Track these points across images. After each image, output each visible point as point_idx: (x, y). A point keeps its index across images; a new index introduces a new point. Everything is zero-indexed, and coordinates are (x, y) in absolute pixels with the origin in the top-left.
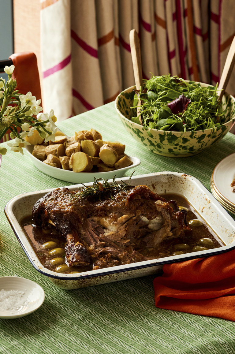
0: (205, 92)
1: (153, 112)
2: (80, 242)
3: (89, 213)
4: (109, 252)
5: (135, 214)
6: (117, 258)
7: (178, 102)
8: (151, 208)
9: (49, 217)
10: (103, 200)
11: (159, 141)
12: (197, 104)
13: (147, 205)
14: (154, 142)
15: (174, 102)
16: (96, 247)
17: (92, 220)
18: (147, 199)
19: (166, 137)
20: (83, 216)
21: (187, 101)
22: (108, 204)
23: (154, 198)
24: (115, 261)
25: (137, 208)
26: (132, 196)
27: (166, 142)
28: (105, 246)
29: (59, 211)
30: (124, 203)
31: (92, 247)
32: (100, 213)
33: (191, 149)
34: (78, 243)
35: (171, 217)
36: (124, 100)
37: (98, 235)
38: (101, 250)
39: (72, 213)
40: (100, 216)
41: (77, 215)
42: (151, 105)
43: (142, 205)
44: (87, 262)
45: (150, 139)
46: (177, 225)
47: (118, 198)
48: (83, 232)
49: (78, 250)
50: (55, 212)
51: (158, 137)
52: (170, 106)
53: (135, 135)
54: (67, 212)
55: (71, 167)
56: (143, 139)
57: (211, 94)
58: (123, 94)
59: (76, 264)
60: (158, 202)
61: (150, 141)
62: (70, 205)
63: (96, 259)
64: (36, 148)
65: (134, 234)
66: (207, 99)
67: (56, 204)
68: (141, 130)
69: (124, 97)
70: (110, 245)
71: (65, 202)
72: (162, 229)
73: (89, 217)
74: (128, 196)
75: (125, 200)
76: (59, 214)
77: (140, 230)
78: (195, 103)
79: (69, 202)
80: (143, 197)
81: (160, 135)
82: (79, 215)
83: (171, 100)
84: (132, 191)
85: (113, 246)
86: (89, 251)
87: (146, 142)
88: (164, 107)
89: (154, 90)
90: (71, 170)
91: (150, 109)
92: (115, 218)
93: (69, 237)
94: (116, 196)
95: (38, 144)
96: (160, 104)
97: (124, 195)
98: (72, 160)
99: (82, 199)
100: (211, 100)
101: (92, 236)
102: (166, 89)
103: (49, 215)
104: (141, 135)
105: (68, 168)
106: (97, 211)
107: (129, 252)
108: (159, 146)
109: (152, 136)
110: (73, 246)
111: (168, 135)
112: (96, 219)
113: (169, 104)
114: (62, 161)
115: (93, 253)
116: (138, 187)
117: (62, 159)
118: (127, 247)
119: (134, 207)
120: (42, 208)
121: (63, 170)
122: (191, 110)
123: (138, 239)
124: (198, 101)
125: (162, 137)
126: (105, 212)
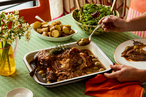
0: (106, 9)
1: (86, 18)
2: (52, 71)
3: (55, 59)
4: (63, 74)
5: (72, 59)
6: (66, 76)
7: (95, 14)
8: (78, 56)
9: (40, 61)
10: (60, 54)
11: (88, 29)
12: (103, 15)
13: (77, 55)
14: (86, 30)
15: (94, 14)
16: (58, 72)
17: (56, 62)
18: (76, 53)
19: (90, 28)
20: (52, 61)
21: (99, 13)
22: (62, 55)
23: (79, 52)
24: (66, 77)
25: (73, 56)
26: (71, 52)
27: (90, 29)
28: (62, 71)
29: (44, 59)
30: (68, 55)
31: (57, 72)
32: (59, 59)
33: (100, 32)
34: (51, 71)
35: (86, 59)
36: (75, 13)
37: (59, 68)
38: (60, 73)
39: (49, 60)
40: (59, 60)
41: (50, 60)
42: (85, 15)
43: (75, 55)
44: (55, 78)
45: (85, 28)
46: (88, 62)
47: (66, 53)
48: (53, 67)
49: (51, 74)
50: (42, 60)
51: (88, 28)
52: (92, 16)
53: (79, 27)
54: (47, 59)
55: (53, 36)
56: (82, 28)
57: (108, 10)
58: (75, 11)
59: (51, 79)
60: (81, 53)
61: (84, 29)
62: (48, 56)
63: (58, 77)
64: (38, 30)
65: (72, 66)
66: (107, 12)
67: (42, 56)
68: (81, 25)
69: (75, 12)
70: (63, 71)
71: (46, 55)
72: (83, 64)
73: (55, 60)
74: (69, 52)
75: (68, 54)
76: (44, 60)
77: (75, 64)
78: (102, 14)
79: (47, 55)
80: (75, 52)
81: (88, 27)
82: (51, 60)
83: (93, 13)
84: (71, 50)
85: (64, 71)
86: (56, 74)
87: (83, 29)
88: (90, 16)
89: (86, 9)
90: (53, 37)
91: (85, 17)
92: (65, 61)
93: (48, 69)
94: (65, 52)
95: (38, 28)
96: (88, 15)
97: (68, 51)
98: (53, 33)
99: (52, 54)
100: (108, 13)
101: (57, 68)
102: (91, 9)
103: (40, 60)
104: (81, 27)
105: (52, 36)
106: (58, 58)
107: (71, 73)
108: (88, 31)
109: (85, 27)
110: (49, 72)
111: (91, 27)
112: (58, 61)
113: (92, 15)
114: (49, 34)
115: (57, 75)
116: (73, 48)
117: (49, 33)
118: (70, 71)
119: (72, 56)
120: (37, 58)
121: (50, 37)
122: (100, 17)
123: (74, 68)
124: (103, 13)
125: (89, 28)
126: (61, 59)
